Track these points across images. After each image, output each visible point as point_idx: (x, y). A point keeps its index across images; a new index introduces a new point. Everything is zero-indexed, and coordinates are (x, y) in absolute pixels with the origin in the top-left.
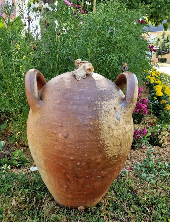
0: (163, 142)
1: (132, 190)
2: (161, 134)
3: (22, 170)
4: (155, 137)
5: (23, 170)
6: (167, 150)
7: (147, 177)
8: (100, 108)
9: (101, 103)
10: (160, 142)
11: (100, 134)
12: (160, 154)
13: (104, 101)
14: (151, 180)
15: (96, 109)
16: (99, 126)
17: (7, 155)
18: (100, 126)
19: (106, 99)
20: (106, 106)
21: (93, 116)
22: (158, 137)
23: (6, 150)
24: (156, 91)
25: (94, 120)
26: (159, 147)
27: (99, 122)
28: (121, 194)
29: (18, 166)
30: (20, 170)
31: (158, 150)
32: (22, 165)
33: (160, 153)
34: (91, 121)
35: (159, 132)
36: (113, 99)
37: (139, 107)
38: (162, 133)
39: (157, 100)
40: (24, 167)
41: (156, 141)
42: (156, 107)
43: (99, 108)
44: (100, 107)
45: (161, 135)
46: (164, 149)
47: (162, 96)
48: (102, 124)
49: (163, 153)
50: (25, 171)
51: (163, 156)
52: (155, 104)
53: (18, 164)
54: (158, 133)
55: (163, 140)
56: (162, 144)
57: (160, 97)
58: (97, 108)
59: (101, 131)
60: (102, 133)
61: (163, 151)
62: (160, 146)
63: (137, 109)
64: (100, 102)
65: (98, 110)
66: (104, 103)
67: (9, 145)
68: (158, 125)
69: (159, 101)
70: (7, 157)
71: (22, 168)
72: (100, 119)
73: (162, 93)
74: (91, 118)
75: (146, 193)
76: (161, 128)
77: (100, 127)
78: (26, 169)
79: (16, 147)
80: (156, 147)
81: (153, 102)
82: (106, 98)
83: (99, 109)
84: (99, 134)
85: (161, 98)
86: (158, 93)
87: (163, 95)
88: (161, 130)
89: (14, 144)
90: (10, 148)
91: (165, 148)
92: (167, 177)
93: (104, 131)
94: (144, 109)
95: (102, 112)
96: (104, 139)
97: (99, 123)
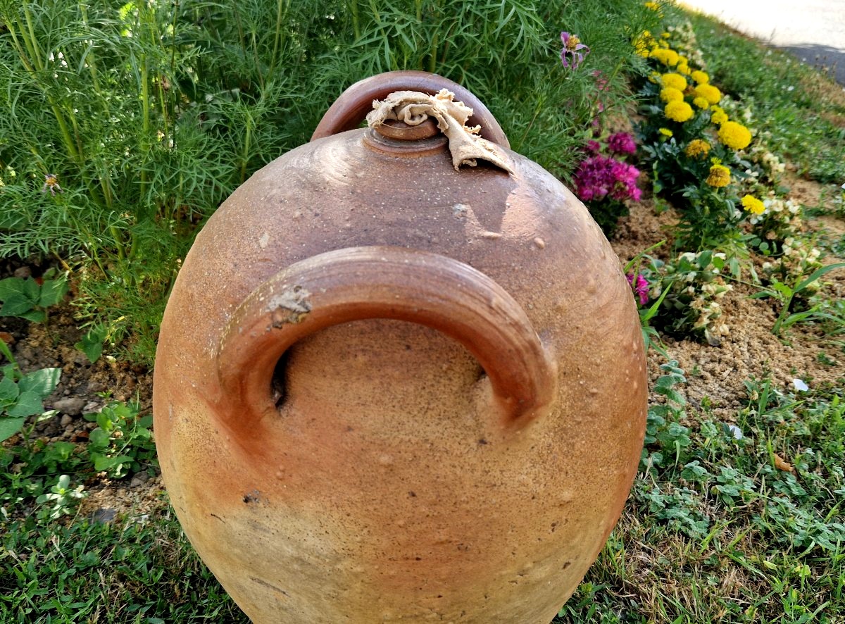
0: (709, 326)
1: (618, 584)
2: (701, 292)
3: (139, 489)
4: (679, 305)
5: (140, 493)
6: (729, 356)
7: (668, 506)
10: (697, 325)
12: (702, 377)
14: (686, 525)
17: (73, 413)
22: (692, 304)
23: (67, 392)
24: (666, 103)
26: (695, 346)
28: (573, 613)
29: (118, 473)
30: (131, 494)
31: (693, 356)
32: (137, 467)
33: (703, 373)
35: (694, 285)
37: (608, 176)
38: (704, 288)
39: (673, 140)
40: (145, 477)
41: (682, 321)
42: (667, 168)
45: (702, 297)
46: (716, 353)
47: (690, 120)
49: (712, 372)
50: (149, 498)
51: (713, 384)
52: (665, 154)
53: (120, 467)
54: (691, 289)
55: (713, 318)
56: (706, 332)
57: (682, 123)
61: (712, 361)
62: (698, 337)
63: (599, 185)
67: (78, 365)
68: (690, 256)
69: (678, 142)
70: (72, 423)
71: (135, 481)
73: (688, 106)
75: (677, 602)
76: (701, 269)
78: (154, 487)
79: (110, 376)
80: (684, 343)
81: (659, 147)
85: (684, 126)
86: (673, 110)
87: (693, 117)
88: (702, 278)
89: (102, 364)
90: (84, 380)
91: (720, 346)
92: (747, 499)
94: (626, 184)
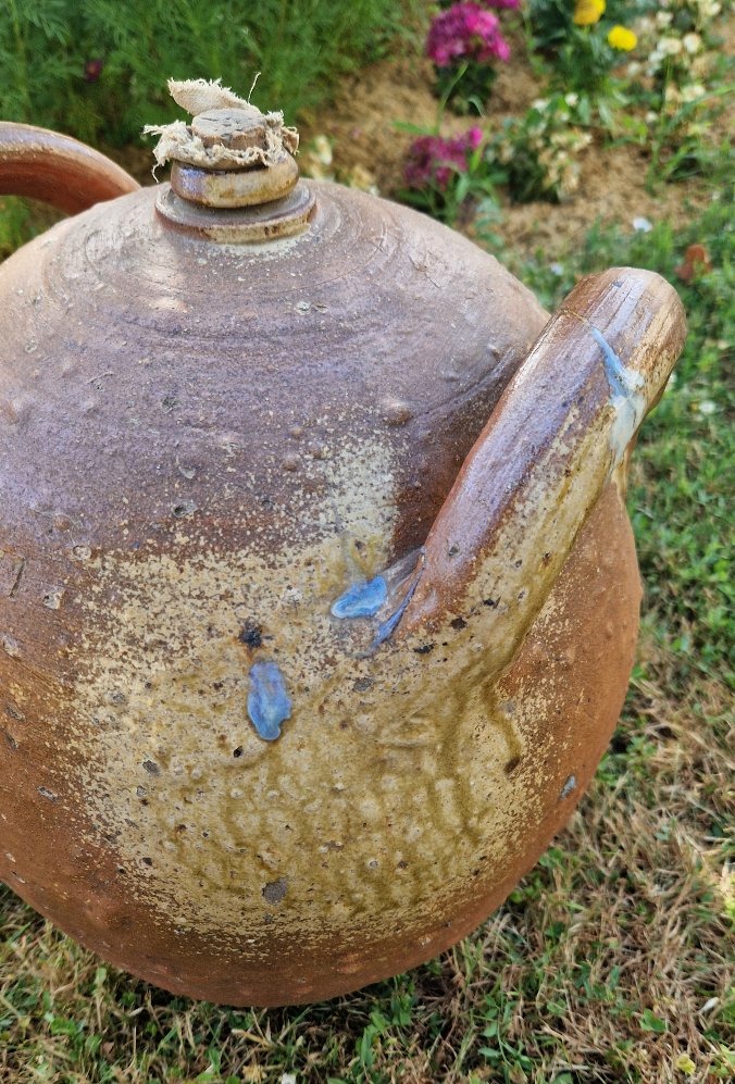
8: (98, 600)
9: (126, 564)
11: (79, 787)
13: (158, 552)
15: (67, 599)
16: (70, 731)
18: (77, 738)
19: (180, 539)
20: (160, 597)
21: (31, 649)
25: (34, 676)
27: (76, 703)
34: (17, 677)
36: (273, 547)
43: (92, 605)
44: (106, 594)
48: (95, 732)
58: (78, 601)
59: (83, 772)
60: (94, 786)
64: (117, 556)
65: (81, 615)
66: (155, 568)
72: (80, 688)
74: (15, 658)
77: (74, 743)
82: (186, 533)
83: (89, 612)
84: (71, 785)
93: (107, 775)
95: (105, 640)
96: (106, 824)
97: (69, 711)
